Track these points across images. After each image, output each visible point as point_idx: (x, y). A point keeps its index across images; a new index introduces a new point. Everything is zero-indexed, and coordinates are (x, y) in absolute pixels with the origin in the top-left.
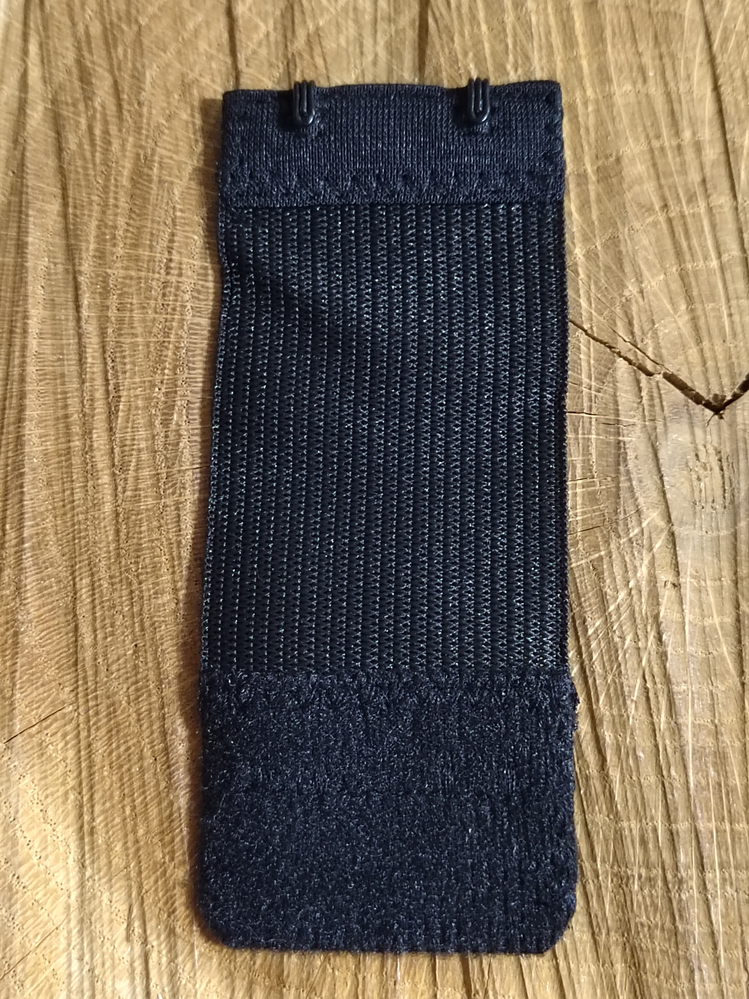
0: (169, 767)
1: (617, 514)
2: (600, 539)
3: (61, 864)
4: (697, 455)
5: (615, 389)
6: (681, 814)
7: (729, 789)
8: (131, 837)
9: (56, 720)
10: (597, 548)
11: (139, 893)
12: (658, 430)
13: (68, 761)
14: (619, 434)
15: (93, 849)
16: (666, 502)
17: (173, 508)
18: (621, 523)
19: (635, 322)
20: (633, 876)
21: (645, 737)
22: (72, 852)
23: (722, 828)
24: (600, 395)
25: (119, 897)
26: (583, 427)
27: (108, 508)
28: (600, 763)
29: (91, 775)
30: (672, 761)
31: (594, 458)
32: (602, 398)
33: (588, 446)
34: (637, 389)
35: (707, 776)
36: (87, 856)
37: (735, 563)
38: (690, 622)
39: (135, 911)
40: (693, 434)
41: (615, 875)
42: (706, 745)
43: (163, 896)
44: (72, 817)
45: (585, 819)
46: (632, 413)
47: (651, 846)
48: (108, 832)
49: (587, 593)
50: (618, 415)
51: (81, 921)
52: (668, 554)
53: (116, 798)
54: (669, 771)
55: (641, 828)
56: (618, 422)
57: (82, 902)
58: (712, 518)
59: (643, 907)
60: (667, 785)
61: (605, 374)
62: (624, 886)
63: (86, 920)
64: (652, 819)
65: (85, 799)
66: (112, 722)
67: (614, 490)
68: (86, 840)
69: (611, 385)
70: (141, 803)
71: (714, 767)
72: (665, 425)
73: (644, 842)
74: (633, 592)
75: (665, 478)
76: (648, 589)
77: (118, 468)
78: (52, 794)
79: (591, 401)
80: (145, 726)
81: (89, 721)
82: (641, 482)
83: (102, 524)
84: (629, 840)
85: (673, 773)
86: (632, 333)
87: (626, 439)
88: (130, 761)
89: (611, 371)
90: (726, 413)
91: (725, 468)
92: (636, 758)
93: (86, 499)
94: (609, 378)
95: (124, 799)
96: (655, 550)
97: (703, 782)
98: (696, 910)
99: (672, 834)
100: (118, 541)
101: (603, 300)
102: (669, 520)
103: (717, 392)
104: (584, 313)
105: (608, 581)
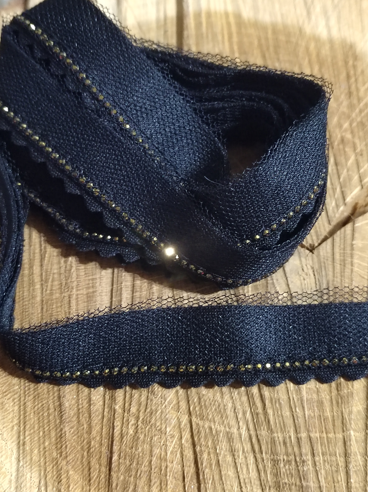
0: (61, 413)
3: (8, 460)
6: (302, 430)
7: (325, 417)
8: (42, 447)
9: (10, 392)
11: (45, 473)
13: (15, 411)
15: (24, 452)
17: (67, 297)
20: (281, 460)
21: (284, 394)
22: (14, 454)
23: (322, 436)
25: (35, 475)
27: (38, 299)
29: (25, 417)
30: (297, 404)
35: (314, 411)
36: (21, 456)
39: (43, 482)
41: (272, 460)
42: (313, 397)
43: (56, 474)
44: (15, 437)
45: (257, 434)
47: (288, 445)
48: (31, 444)
51: (17, 488)
53: (36, 428)
54: (296, 409)
55: (284, 437)
57: (18, 478)
59: (286, 475)
60: (295, 416)
62: (276, 465)
63: (19, 487)
64: (288, 432)
65: (22, 429)
66: (36, 393)
68: (21, 448)
70: (48, 430)
71: (317, 408)
73: (285, 443)
75: (288, 279)
77: (44, 281)
78: (6, 427)
80: (51, 394)
81: (25, 392)
83: (36, 306)
84: (278, 442)
85: (297, 410)
88: (43, 410)
90: (315, 252)
91: (316, 274)
93: (29, 295)
95: (39, 428)
97: (312, 415)
98: (311, 475)
99: (298, 439)
100: (42, 312)
103: (311, 243)
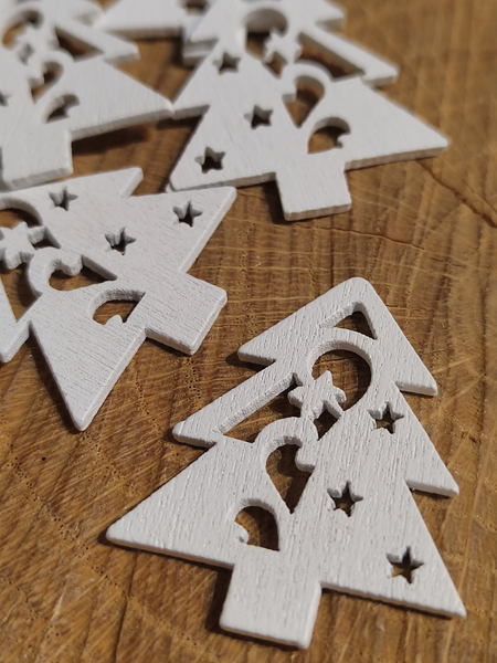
5: (453, 230)
12: (491, 278)
16: (484, 350)
24: (434, 232)
26: (407, 257)
28: (327, 626)
31: (411, 288)
32: (435, 236)
33: (408, 276)
34: (476, 234)
38: (484, 486)
46: (465, 256)
50: (449, 252)
52: (473, 405)
56: (447, 259)
61: (444, 215)
69: (449, 225)
76: (439, 436)
79: (422, 234)
82: (458, 321)
86: (483, 185)
87: (452, 277)
89: (451, 213)
92: (374, 629)
94: (448, 219)
96: (458, 395)
102: (483, 369)
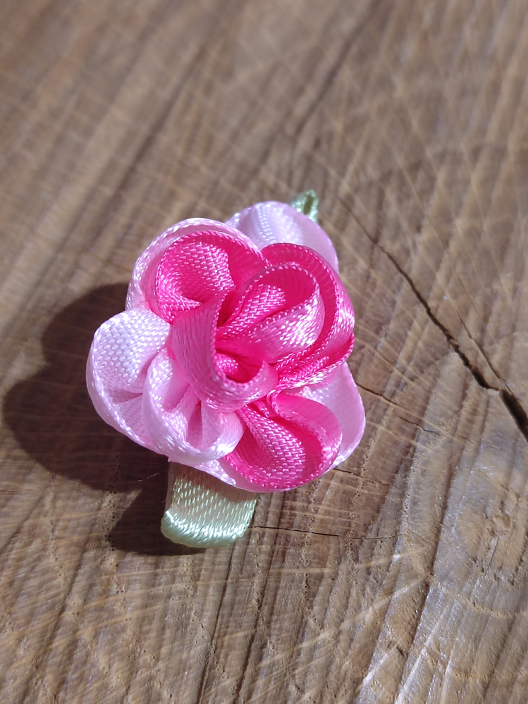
1: (366, 529)
2: (332, 551)
4: (502, 503)
5: (434, 384)
10: (322, 561)
12: (464, 452)
14: (413, 436)
16: (437, 543)
18: (366, 542)
19: (493, 319)
24: (413, 384)
26: (374, 413)
31: (371, 451)
32: (413, 389)
33: (370, 436)
34: (461, 394)
37: (497, 660)
40: (509, 475)
46: (442, 420)
49: (284, 613)
50: (423, 414)
52: (410, 610)
56: (419, 422)
58: (489, 588)
61: (428, 363)
67: (376, 499)
69: (431, 378)
72: (477, 451)
74: (341, 637)
76: (362, 641)
79: (398, 385)
86: (483, 330)
87: (419, 445)
89: (437, 363)
94: (431, 370)
96: (397, 595)
101: (465, 283)
102: (430, 566)
104: (435, 290)
105: (316, 608)
